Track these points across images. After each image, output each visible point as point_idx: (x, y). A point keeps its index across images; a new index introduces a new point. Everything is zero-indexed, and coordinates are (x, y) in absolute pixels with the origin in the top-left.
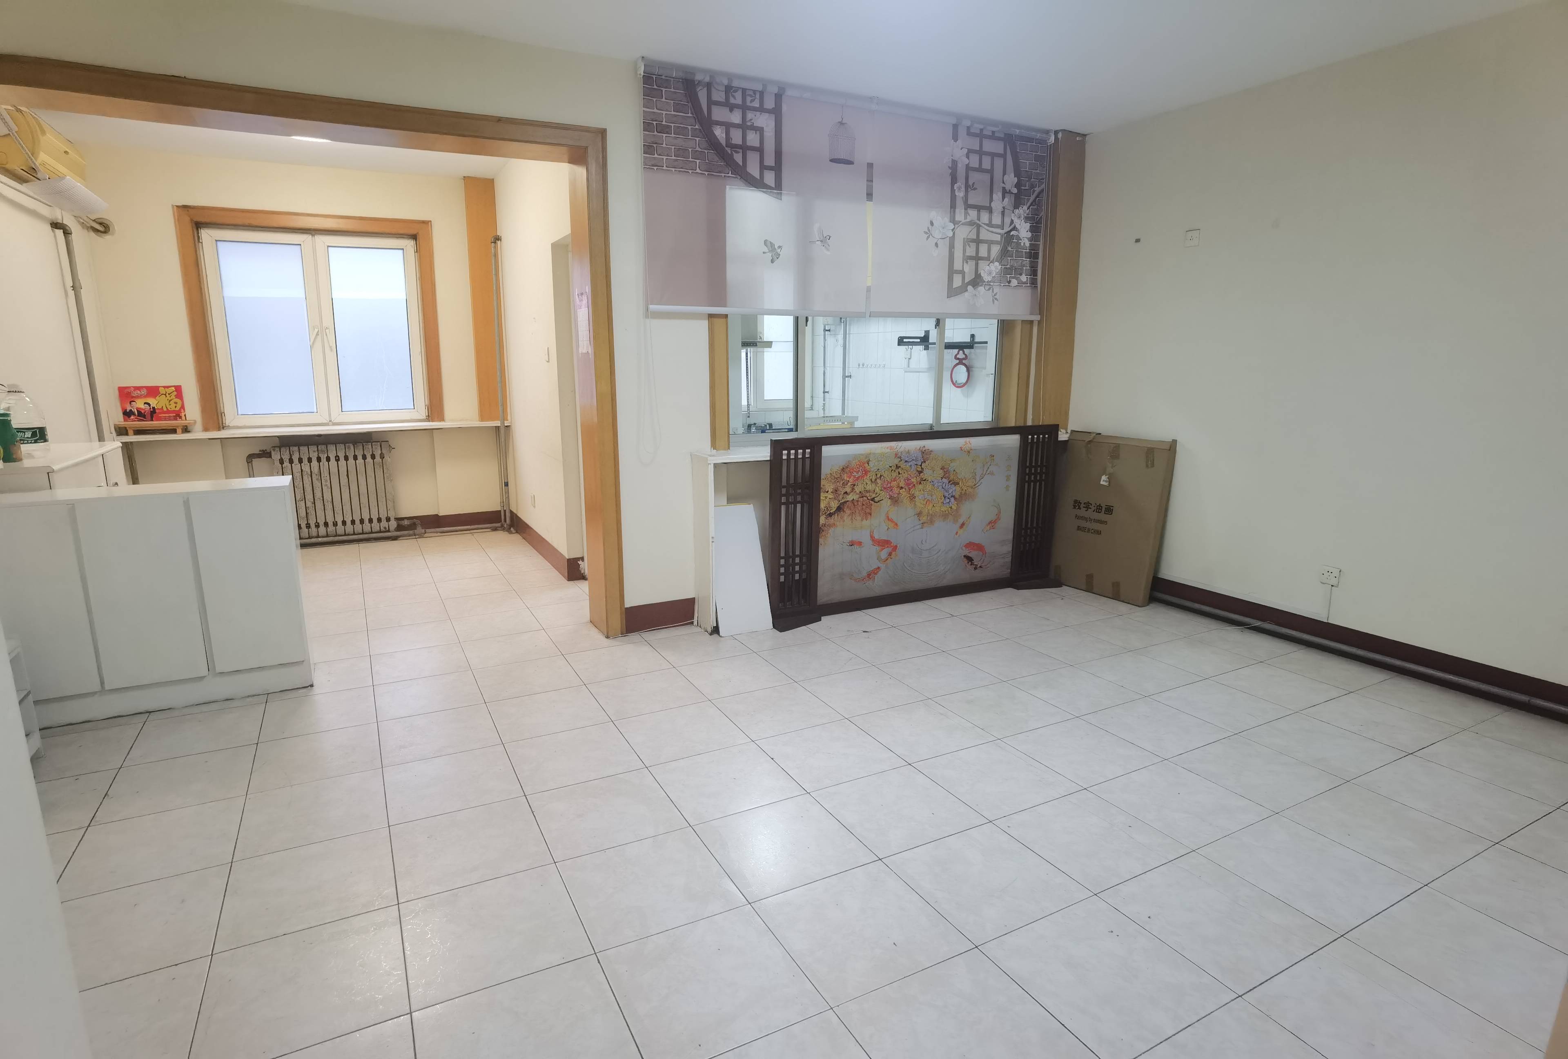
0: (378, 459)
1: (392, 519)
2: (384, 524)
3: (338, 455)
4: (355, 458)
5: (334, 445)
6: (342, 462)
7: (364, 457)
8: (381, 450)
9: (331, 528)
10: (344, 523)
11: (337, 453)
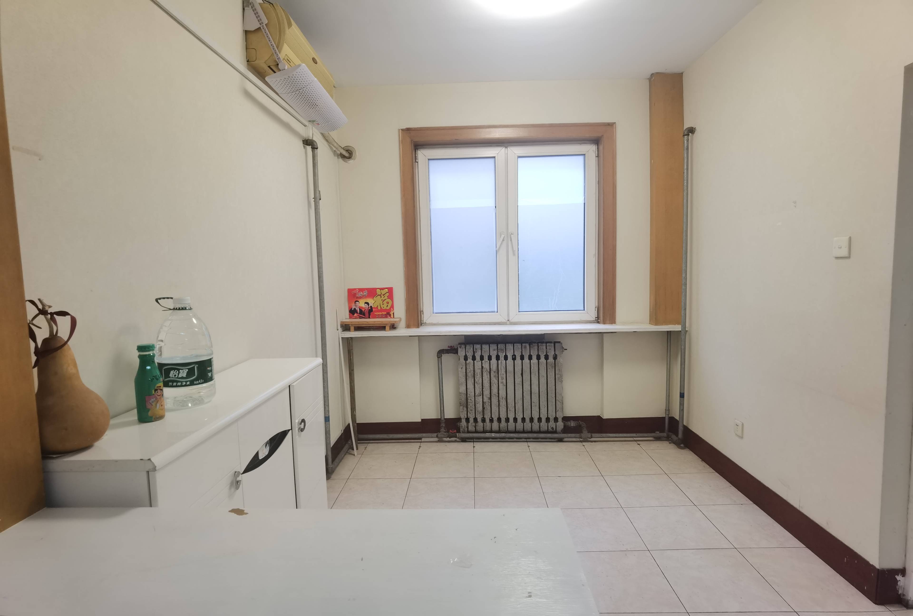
0: (551, 360)
1: (560, 420)
2: (552, 424)
3: (515, 354)
4: (530, 358)
5: (512, 344)
6: (518, 361)
7: (538, 357)
8: (555, 351)
9: (503, 424)
10: (515, 420)
11: (514, 352)
